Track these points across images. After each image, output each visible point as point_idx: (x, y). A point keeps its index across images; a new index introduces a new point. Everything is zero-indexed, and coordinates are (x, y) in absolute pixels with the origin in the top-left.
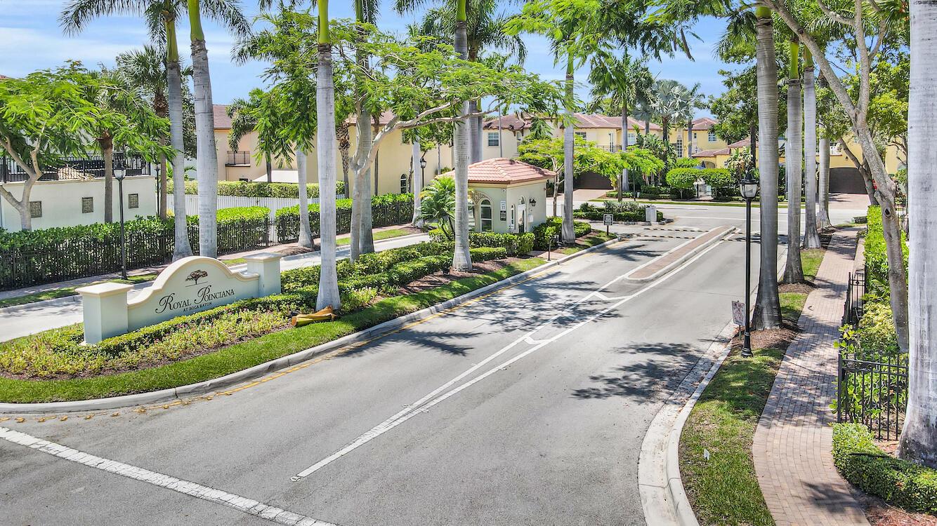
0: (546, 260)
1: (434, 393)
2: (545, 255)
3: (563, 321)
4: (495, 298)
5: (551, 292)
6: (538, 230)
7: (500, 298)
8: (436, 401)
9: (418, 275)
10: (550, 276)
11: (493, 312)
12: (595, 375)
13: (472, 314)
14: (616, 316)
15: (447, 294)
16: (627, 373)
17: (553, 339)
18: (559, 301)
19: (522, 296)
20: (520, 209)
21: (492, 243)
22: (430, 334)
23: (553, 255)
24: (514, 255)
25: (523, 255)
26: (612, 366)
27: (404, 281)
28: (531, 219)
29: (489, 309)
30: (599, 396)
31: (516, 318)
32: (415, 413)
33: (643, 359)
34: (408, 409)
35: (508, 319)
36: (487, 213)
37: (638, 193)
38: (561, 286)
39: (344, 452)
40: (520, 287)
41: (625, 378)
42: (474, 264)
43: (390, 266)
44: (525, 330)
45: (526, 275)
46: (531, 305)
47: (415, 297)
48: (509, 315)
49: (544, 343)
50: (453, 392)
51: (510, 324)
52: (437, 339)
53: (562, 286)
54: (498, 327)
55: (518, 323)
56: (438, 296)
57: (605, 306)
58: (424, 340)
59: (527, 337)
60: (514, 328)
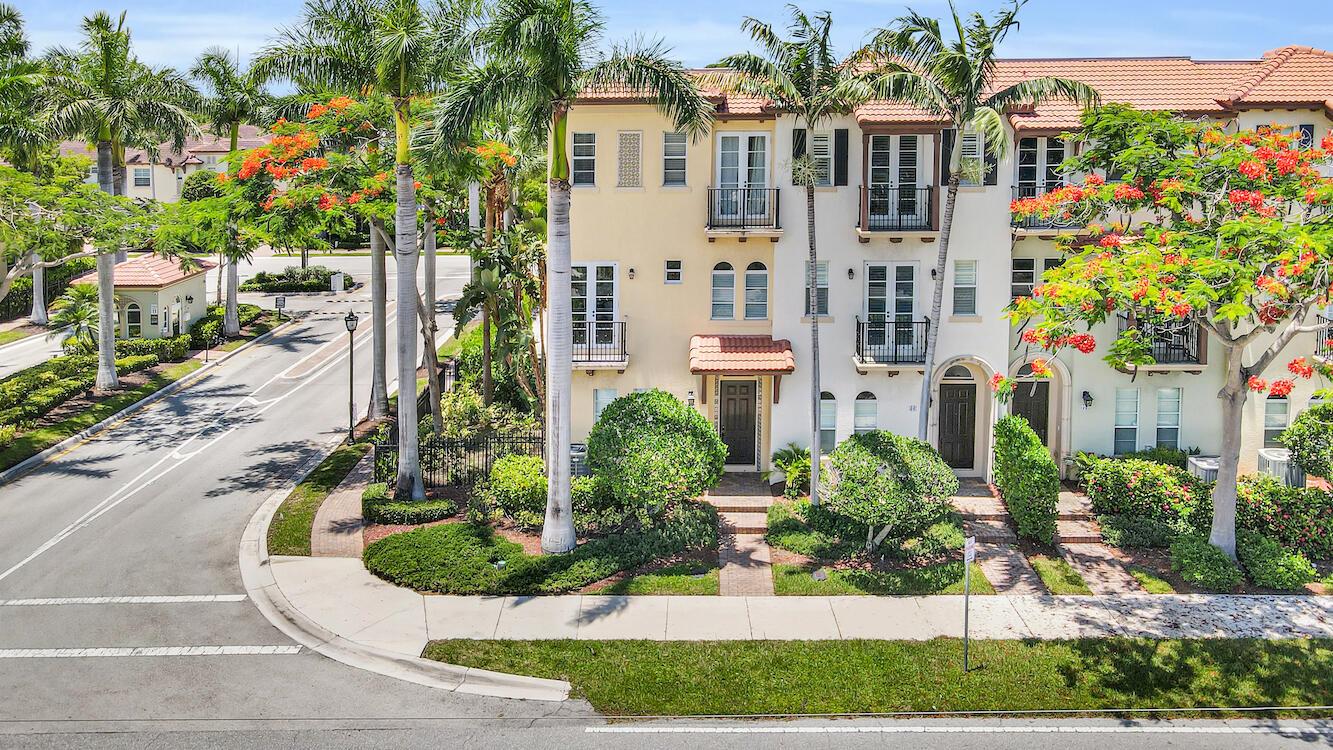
0: (204, 362)
1: (91, 512)
2: (202, 355)
3: (206, 433)
4: (140, 416)
5: (199, 402)
6: (195, 328)
7: (146, 416)
8: (94, 517)
9: (58, 401)
10: (201, 382)
11: (138, 432)
12: (223, 477)
13: (116, 437)
14: (258, 420)
15: (90, 419)
16: (248, 472)
17: (199, 451)
18: (207, 412)
19: (169, 410)
20: (175, 308)
21: (143, 351)
22: (73, 463)
23: (212, 354)
24: (166, 361)
25: (178, 358)
26: (238, 467)
27: (43, 411)
28: (188, 317)
29: (133, 429)
30: (224, 493)
31: (162, 435)
32: (77, 528)
33: (266, 458)
34: (70, 527)
35: (153, 437)
36: (135, 317)
37: (336, 242)
38: (209, 393)
39: (24, 562)
40: (168, 400)
41: (247, 476)
42: (120, 378)
43: (24, 396)
44: (170, 446)
45: (179, 385)
46: (177, 420)
47: (57, 426)
48: (155, 433)
49: (190, 455)
50: (107, 509)
51: (155, 442)
52: (81, 467)
53: (213, 393)
54: (144, 447)
55: (163, 440)
56: (79, 421)
57: (251, 411)
58: (69, 469)
59: (175, 453)
60: (159, 446)
